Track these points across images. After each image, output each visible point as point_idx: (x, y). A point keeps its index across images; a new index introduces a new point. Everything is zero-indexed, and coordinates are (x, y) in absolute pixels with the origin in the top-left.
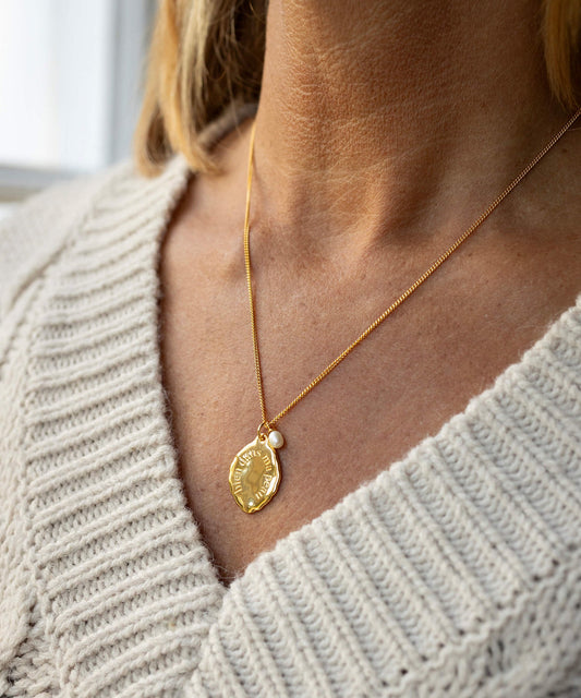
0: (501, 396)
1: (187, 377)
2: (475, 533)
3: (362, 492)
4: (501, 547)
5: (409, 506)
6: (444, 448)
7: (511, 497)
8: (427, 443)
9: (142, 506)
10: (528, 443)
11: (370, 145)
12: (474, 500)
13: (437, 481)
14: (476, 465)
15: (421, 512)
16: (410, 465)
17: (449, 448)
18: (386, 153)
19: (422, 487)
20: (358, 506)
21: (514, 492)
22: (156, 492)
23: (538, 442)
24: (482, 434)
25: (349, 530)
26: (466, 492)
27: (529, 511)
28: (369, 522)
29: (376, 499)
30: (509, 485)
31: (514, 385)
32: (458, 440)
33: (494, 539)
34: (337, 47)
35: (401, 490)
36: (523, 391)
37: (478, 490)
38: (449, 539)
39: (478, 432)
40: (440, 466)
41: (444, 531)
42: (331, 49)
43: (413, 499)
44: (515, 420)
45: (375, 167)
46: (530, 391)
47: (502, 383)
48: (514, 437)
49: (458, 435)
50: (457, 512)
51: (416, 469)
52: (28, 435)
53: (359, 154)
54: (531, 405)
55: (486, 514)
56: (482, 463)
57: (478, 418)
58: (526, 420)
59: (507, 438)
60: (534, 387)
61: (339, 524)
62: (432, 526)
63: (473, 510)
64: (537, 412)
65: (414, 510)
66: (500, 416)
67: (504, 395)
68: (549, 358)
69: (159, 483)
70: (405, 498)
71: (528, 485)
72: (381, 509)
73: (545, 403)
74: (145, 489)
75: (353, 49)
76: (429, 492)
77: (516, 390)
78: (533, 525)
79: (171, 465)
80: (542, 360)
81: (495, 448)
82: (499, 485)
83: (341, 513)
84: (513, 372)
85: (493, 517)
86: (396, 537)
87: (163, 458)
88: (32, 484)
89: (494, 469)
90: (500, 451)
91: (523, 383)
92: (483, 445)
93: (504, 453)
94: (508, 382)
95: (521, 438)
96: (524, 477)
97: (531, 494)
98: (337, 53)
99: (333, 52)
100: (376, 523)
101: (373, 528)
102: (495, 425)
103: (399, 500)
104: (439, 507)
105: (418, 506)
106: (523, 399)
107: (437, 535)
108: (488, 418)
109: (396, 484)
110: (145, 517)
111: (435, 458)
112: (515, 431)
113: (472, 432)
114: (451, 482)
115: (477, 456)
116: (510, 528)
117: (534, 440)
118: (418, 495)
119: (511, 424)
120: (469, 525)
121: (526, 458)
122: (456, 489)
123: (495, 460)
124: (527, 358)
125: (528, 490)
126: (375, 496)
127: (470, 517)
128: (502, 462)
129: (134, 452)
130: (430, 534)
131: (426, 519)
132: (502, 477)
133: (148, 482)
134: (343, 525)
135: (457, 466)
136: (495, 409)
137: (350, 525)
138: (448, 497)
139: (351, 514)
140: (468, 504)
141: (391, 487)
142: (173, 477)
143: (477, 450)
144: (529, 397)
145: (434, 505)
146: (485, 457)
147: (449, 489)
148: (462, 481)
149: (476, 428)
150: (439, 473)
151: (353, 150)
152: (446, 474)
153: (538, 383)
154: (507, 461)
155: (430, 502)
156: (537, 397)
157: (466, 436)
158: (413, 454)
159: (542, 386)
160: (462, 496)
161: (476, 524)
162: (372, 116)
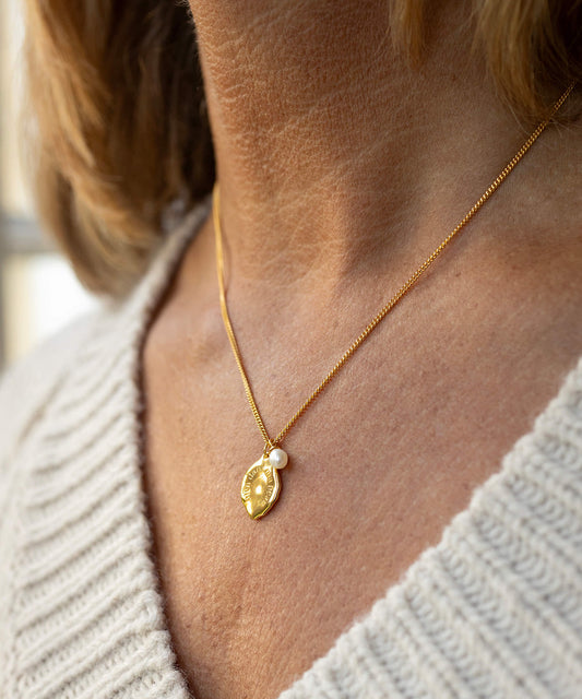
0: (512, 479)
1: (169, 493)
2: (495, 667)
3: (356, 630)
4: (531, 682)
5: (412, 641)
6: (450, 559)
7: (537, 613)
8: (428, 556)
9: (127, 669)
10: (553, 537)
11: (318, 149)
12: (492, 622)
13: (442, 604)
14: (489, 574)
15: (427, 648)
16: (411, 587)
17: (454, 560)
18: (337, 158)
19: (426, 614)
20: (353, 650)
21: (540, 605)
22: (142, 649)
23: (565, 532)
24: (493, 533)
25: (346, 681)
26: (481, 613)
27: (561, 627)
28: (367, 669)
29: (375, 637)
30: (532, 596)
31: (526, 463)
32: (463, 545)
33: (521, 672)
34: (256, 21)
35: (401, 623)
36: (538, 468)
37: (495, 609)
38: (466, 680)
39: (488, 531)
40: (443, 584)
41: (458, 670)
42: (249, 26)
43: (415, 631)
44: (532, 508)
45: (328, 178)
46: (547, 466)
47: (511, 462)
48: (533, 531)
49: (462, 539)
50: (471, 642)
51: (418, 592)
52: (18, 601)
53: (307, 165)
54: (550, 485)
55: (508, 640)
56: (496, 571)
57: (486, 514)
58: (548, 506)
59: (524, 533)
60: (553, 460)
61: (334, 676)
62: (443, 665)
63: (490, 636)
64: (559, 491)
65: (418, 647)
66: (513, 506)
67: (517, 478)
68: (567, 420)
69: (144, 638)
70: (407, 632)
71: (559, 591)
72: (381, 650)
73: (567, 478)
74: (130, 647)
75: (276, 22)
76: (436, 619)
77: (529, 468)
78: (567, 646)
79: (154, 613)
80: (558, 423)
81: (512, 548)
82: (521, 599)
83: (334, 662)
84: (525, 445)
85: (517, 642)
86: (402, 684)
87: (144, 608)
88: (22, 657)
89: (512, 578)
90: (518, 551)
91: (538, 458)
92: (496, 548)
93: (524, 552)
94: (518, 460)
95: (543, 529)
96: (551, 581)
97: (563, 603)
98: (257, 30)
99: (252, 30)
100: (375, 669)
101: (372, 677)
102: (507, 518)
103: (399, 634)
104: (450, 638)
105: (423, 640)
106: (539, 478)
107: (449, 676)
108: (497, 510)
109: (394, 615)
110: (130, 684)
111: (438, 574)
112: (534, 522)
113: (480, 532)
114: (460, 603)
115: (488, 563)
116: (541, 655)
117: (559, 531)
118: (423, 626)
119: (527, 514)
120: (486, 657)
121: (551, 556)
122: (468, 611)
123: (513, 565)
124: (541, 424)
125: (558, 599)
126: (372, 634)
127: (487, 645)
128: (521, 567)
129: (117, 603)
130: (440, 675)
131: (435, 656)
132: (522, 586)
133: (132, 638)
134: (338, 676)
135: (467, 580)
136: (505, 497)
137: (348, 675)
138: (459, 622)
139: (345, 662)
140: (484, 629)
141: (387, 619)
142: (157, 629)
143: (488, 555)
144: (547, 475)
145: (444, 635)
146: (498, 563)
147: (458, 613)
148: (474, 599)
149: (486, 526)
150: (444, 593)
151: (299, 161)
152: (453, 593)
153: (557, 454)
154: (528, 564)
155: (437, 633)
156: (556, 472)
157: (473, 539)
158: (411, 572)
159: (563, 457)
160: (474, 619)
161: (496, 656)
162: (313, 110)
